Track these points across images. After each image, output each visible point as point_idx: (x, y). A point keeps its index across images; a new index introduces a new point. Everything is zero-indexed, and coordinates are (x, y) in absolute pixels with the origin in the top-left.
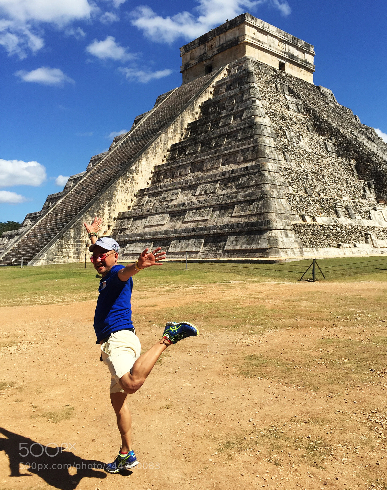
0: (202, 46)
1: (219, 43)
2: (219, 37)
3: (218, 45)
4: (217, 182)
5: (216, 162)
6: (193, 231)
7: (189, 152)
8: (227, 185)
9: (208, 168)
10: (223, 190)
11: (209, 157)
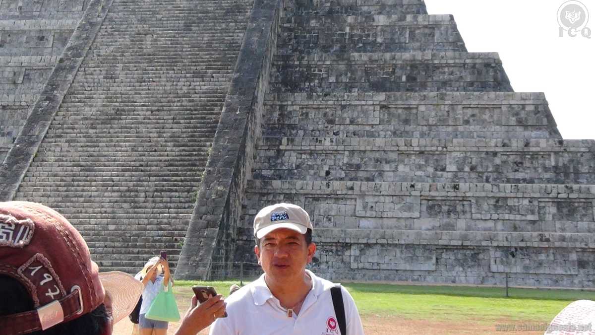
4: (495, 154)
5: (448, 115)
6: (541, 240)
7: (337, 79)
8: (522, 163)
9: (431, 122)
10: (516, 171)
11: (427, 102)
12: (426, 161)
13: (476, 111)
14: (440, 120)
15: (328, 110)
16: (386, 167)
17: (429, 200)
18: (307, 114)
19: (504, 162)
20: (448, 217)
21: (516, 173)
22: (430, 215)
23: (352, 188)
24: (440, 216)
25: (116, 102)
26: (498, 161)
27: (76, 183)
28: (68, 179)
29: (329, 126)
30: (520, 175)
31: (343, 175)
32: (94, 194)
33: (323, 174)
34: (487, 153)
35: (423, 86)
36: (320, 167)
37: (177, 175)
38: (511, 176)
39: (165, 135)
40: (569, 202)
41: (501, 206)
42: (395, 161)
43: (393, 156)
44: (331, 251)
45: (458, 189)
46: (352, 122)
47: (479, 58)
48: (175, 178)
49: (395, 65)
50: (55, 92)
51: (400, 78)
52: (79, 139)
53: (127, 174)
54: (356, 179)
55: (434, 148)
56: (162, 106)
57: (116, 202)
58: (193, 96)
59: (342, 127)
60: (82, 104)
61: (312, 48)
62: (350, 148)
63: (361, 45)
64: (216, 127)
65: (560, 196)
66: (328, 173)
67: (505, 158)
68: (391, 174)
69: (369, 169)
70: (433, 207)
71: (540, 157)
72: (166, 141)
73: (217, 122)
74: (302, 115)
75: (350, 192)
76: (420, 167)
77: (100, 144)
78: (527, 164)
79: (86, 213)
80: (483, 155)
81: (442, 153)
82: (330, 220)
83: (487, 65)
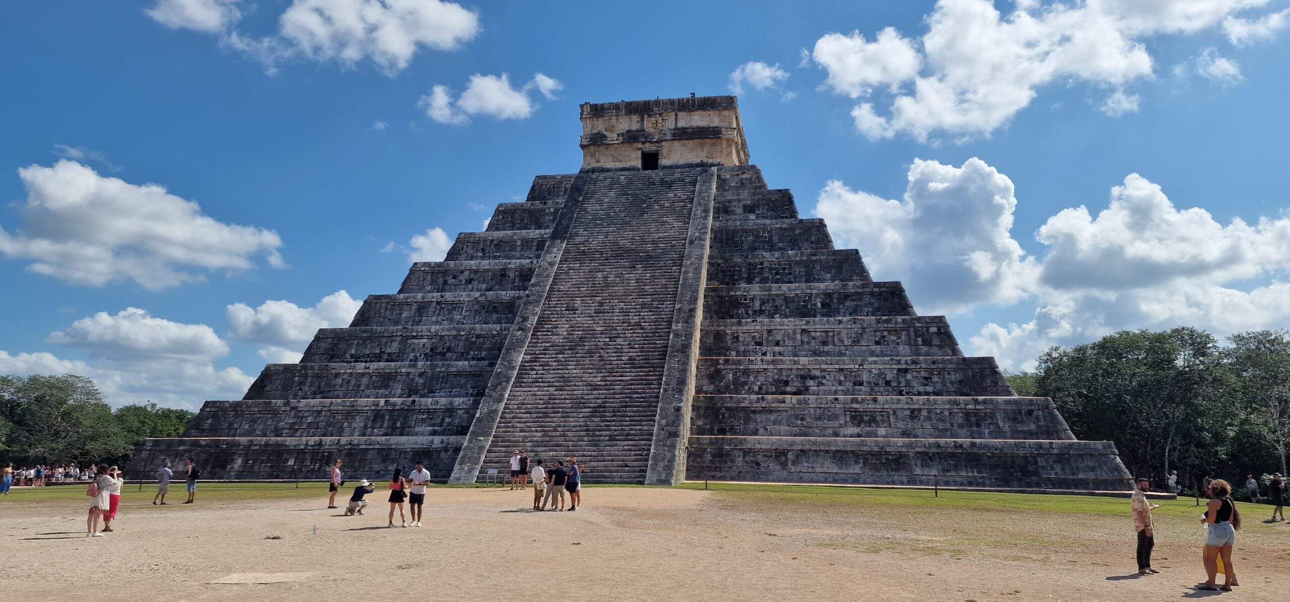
0: (635, 118)
1: (676, 123)
2: (676, 115)
3: (673, 127)
4: (906, 371)
5: (862, 337)
6: (955, 446)
7: (761, 307)
8: (931, 378)
9: (846, 343)
10: (925, 385)
11: (841, 326)
12: (845, 377)
13: (885, 333)
14: (854, 342)
15: (756, 334)
16: (810, 383)
17: (851, 412)
18: (737, 337)
19: (916, 377)
20: (870, 426)
21: (927, 387)
22: (854, 425)
23: (784, 402)
24: (863, 425)
25: (579, 331)
26: (909, 376)
27: (552, 401)
28: (545, 398)
29: (758, 347)
30: (930, 389)
31: (774, 390)
32: (568, 410)
33: (756, 388)
34: (899, 370)
35: (836, 312)
36: (753, 383)
37: (637, 393)
38: (921, 389)
39: (623, 358)
40: (976, 413)
41: (916, 417)
42: (818, 378)
43: (818, 373)
44: (771, 456)
45: (876, 401)
46: (777, 344)
47: (884, 287)
48: (635, 396)
49: (811, 294)
50: (526, 323)
51: (815, 305)
52: (550, 363)
53: (595, 392)
54: (785, 393)
55: (852, 366)
56: (618, 333)
57: (588, 417)
58: (643, 324)
59: (769, 348)
60: (550, 333)
61: (736, 280)
62: (779, 367)
63: (779, 277)
64: (666, 351)
65: (968, 407)
66: (760, 388)
67: (915, 374)
68: (816, 388)
69: (796, 384)
70: (857, 418)
71: (946, 373)
72: (625, 364)
73: (666, 347)
74: (734, 338)
75: (783, 405)
76: (840, 383)
77: (569, 367)
78: (935, 379)
79: (564, 426)
80: (895, 372)
81: (859, 370)
82: (767, 429)
83: (892, 293)
